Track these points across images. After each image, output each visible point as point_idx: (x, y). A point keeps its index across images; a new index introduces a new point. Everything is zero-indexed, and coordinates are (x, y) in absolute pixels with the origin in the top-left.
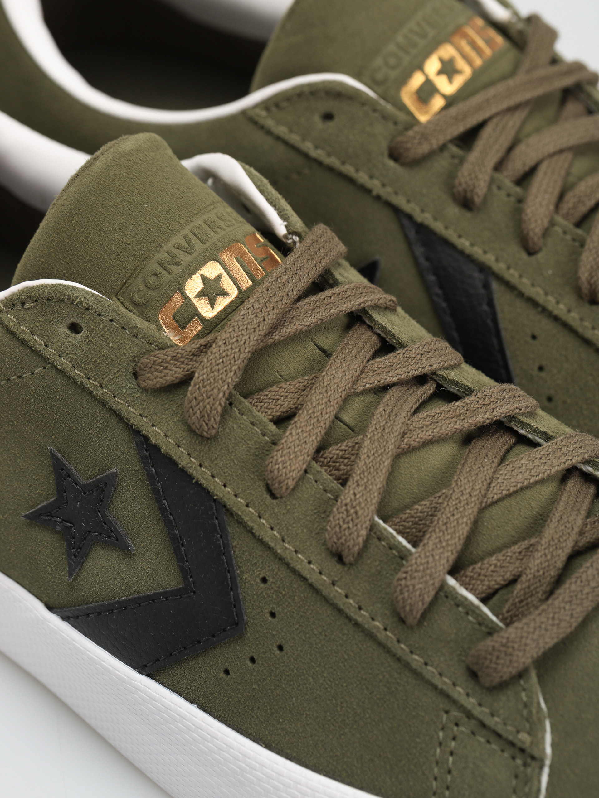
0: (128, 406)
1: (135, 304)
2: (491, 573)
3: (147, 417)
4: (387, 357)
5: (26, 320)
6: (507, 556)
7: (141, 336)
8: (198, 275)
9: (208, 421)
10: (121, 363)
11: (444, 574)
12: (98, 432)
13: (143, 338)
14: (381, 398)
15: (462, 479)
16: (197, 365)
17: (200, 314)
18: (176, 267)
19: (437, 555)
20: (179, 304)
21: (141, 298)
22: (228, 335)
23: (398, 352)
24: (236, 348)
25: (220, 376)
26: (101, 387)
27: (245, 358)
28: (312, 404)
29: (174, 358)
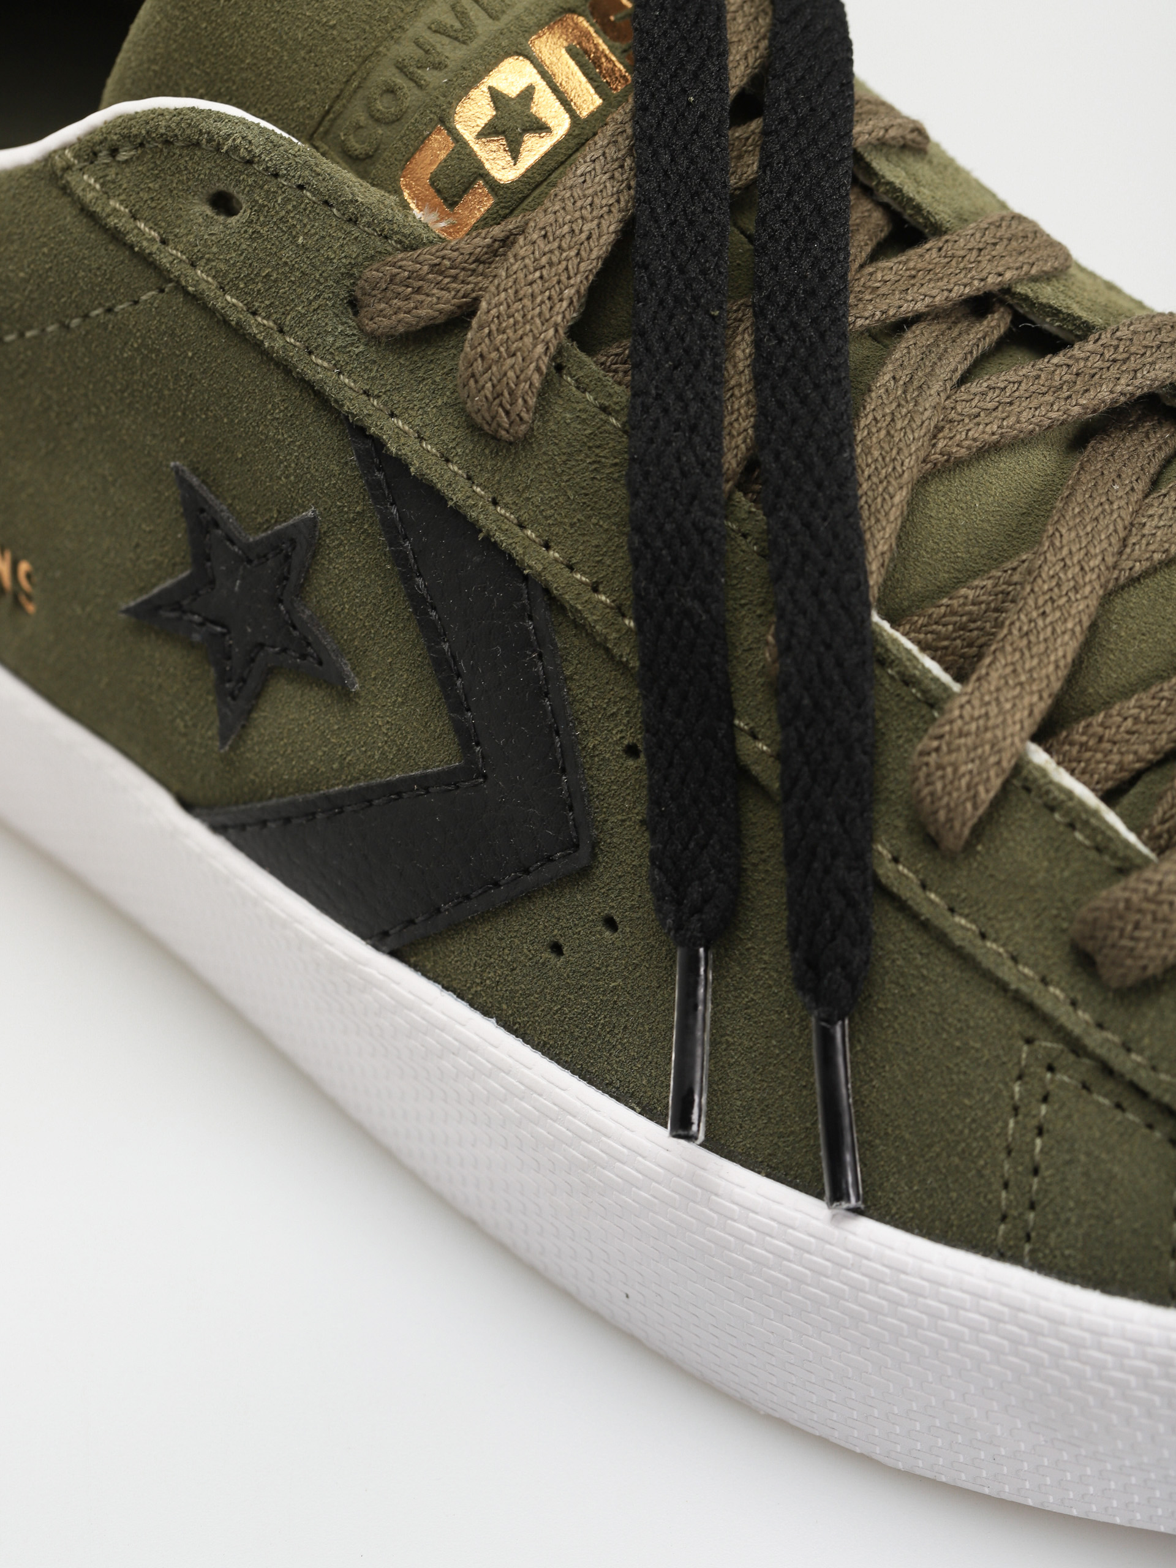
0: (339, 373)
1: (350, 157)
2: (1127, 737)
3: (378, 397)
4: (904, 258)
5: (120, 186)
6: (1162, 699)
7: (364, 220)
8: (484, 88)
9: (511, 405)
10: (322, 280)
11: (1023, 741)
12: (277, 429)
13: (369, 225)
14: (888, 350)
15: (1064, 531)
16: (485, 283)
17: (488, 174)
18: (435, 73)
19: (1007, 700)
20: (443, 155)
21: (363, 143)
22: (551, 218)
23: (927, 246)
24: (570, 248)
25: (538, 310)
26: (281, 331)
27: (591, 271)
28: (735, 366)
29: (435, 268)
